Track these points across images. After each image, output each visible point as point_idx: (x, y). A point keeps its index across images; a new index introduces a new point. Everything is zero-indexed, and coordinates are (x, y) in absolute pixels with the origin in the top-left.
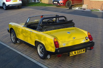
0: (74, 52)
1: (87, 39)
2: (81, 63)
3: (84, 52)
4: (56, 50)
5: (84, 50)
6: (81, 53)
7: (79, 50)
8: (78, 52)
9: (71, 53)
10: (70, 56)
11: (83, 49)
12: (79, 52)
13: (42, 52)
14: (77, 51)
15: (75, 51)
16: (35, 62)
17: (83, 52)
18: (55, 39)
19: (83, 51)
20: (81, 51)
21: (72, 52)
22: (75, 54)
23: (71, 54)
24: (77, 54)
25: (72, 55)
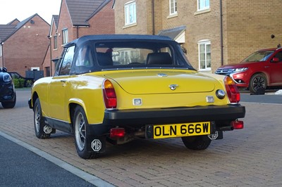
0: (167, 127)
3: (206, 133)
5: (205, 127)
6: (195, 134)
7: (187, 125)
8: (182, 130)
9: (158, 130)
10: (155, 137)
11: (201, 123)
12: (187, 128)
13: (82, 135)
14: (179, 126)
15: (173, 126)
17: (202, 133)
19: (201, 127)
20: (194, 127)
21: (161, 126)
22: (173, 135)
23: (158, 133)
24: (179, 134)
25: (162, 137)
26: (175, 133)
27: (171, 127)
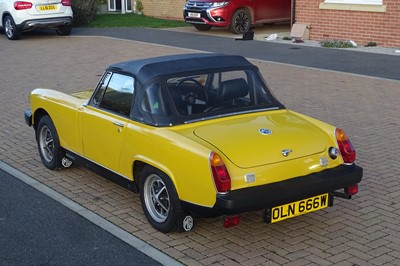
0: (285, 207)
1: (333, 157)
2: (312, 250)
3: (324, 207)
4: (219, 199)
5: (323, 200)
6: (313, 209)
7: (306, 201)
8: (300, 207)
9: (276, 212)
10: (273, 221)
11: (319, 197)
12: (305, 205)
13: (160, 204)
14: (297, 204)
15: (292, 205)
16: (134, 245)
17: (320, 207)
18: (214, 155)
19: (319, 201)
20: (312, 202)
21: (280, 207)
22: (291, 215)
23: (276, 216)
24: (297, 213)
25: (280, 219)
26: (293, 213)
27: (290, 207)
